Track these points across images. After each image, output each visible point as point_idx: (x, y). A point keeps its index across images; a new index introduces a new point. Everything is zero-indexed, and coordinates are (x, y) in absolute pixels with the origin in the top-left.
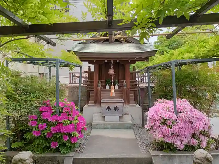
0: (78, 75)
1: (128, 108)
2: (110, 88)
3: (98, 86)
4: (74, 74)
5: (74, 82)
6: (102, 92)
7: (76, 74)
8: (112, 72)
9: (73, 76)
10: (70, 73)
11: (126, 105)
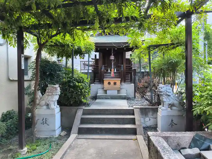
0: (87, 63)
1: (124, 85)
2: (111, 71)
3: (102, 69)
4: (84, 62)
5: (84, 69)
6: (105, 74)
7: (86, 62)
8: (112, 58)
9: (83, 64)
10: (81, 62)
11: (123, 83)
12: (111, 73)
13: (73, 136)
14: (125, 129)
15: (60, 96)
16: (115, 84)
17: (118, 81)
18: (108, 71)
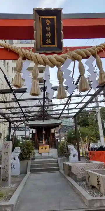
6: (39, 143)
11: (50, 149)
12: (42, 142)
13: (29, 173)
14: (54, 168)
15: (20, 153)
16: (46, 148)
17: (48, 147)
18: (40, 141)
